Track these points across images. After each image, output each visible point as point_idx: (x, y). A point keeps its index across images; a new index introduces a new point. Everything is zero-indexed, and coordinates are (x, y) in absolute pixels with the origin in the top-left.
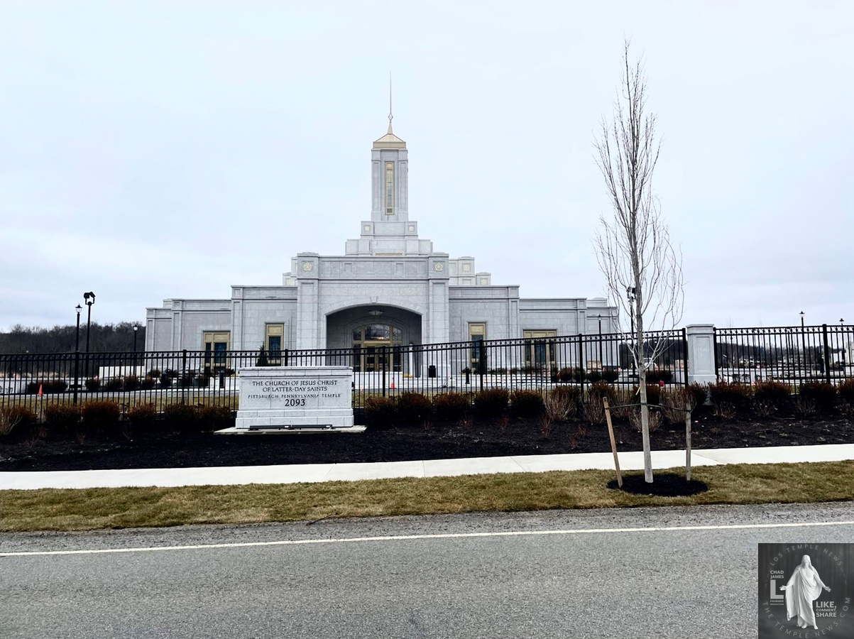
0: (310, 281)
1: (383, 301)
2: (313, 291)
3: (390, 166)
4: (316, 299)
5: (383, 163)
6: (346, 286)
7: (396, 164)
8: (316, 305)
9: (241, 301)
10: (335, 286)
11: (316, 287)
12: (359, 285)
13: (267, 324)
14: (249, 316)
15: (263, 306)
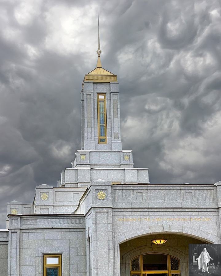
0: (105, 210)
1: (175, 229)
2: (108, 219)
3: (101, 97)
4: (110, 228)
5: (96, 94)
6: (138, 215)
7: (108, 95)
8: (111, 233)
9: (19, 231)
10: (127, 214)
11: (110, 216)
12: (150, 214)
13: (44, 254)
14: (26, 246)
15: (39, 235)
